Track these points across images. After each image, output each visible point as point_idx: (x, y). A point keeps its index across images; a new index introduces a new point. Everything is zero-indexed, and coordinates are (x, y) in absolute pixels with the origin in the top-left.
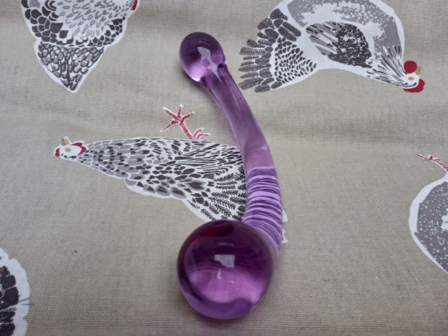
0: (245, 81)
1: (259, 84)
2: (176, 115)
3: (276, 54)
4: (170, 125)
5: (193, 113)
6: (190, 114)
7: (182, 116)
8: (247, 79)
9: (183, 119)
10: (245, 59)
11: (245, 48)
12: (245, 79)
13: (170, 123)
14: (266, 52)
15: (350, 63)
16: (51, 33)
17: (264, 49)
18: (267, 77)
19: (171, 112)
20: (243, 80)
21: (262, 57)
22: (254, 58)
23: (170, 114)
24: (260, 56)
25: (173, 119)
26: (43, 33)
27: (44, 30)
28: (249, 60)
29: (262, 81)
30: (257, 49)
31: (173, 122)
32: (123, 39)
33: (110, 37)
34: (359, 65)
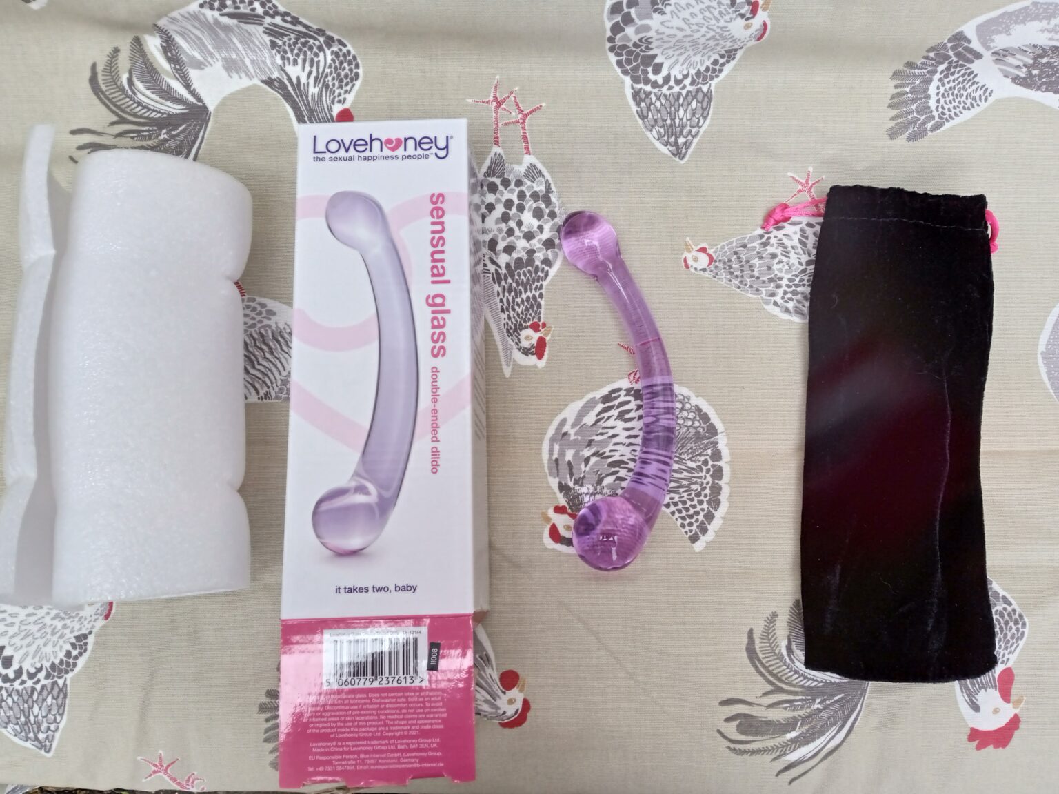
0: (896, 125)
1: (914, 128)
2: (804, 181)
3: (940, 80)
4: (795, 195)
5: (824, 177)
6: (820, 179)
7: (811, 183)
8: (899, 121)
9: (811, 186)
10: (896, 87)
11: (900, 71)
12: (896, 122)
13: (796, 192)
14: (928, 75)
15: (1038, 89)
16: (641, 67)
17: (925, 71)
18: (926, 114)
19: (797, 178)
20: (892, 124)
21: (921, 82)
22: (908, 85)
23: (797, 180)
24: (918, 82)
25: (800, 187)
26: (631, 69)
27: (632, 64)
28: (902, 89)
29: (919, 122)
30: (916, 71)
31: (800, 191)
32: (735, 68)
33: (717, 67)
34: (1049, 91)
